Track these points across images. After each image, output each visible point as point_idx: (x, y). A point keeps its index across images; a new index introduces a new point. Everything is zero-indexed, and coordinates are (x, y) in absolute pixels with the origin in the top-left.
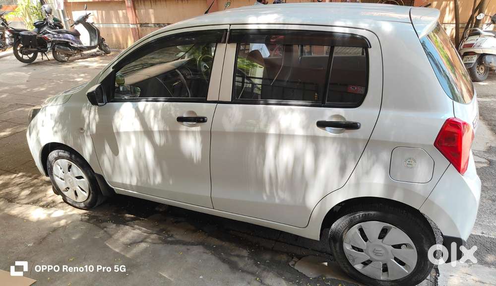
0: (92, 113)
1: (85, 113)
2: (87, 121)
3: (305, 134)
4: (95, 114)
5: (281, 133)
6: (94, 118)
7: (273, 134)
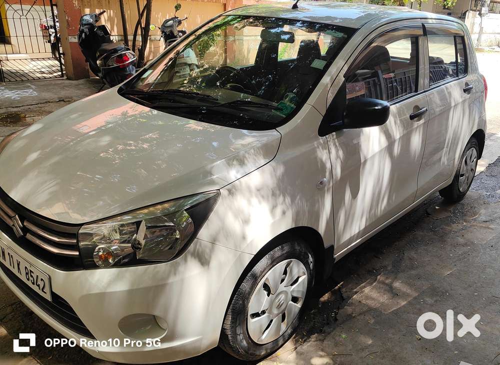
0: (333, 151)
1: (323, 155)
2: (328, 165)
4: (337, 151)
6: (338, 157)
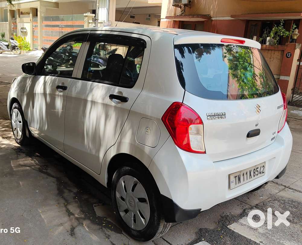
3: (102, 102)
5: (93, 100)
7: (90, 101)
